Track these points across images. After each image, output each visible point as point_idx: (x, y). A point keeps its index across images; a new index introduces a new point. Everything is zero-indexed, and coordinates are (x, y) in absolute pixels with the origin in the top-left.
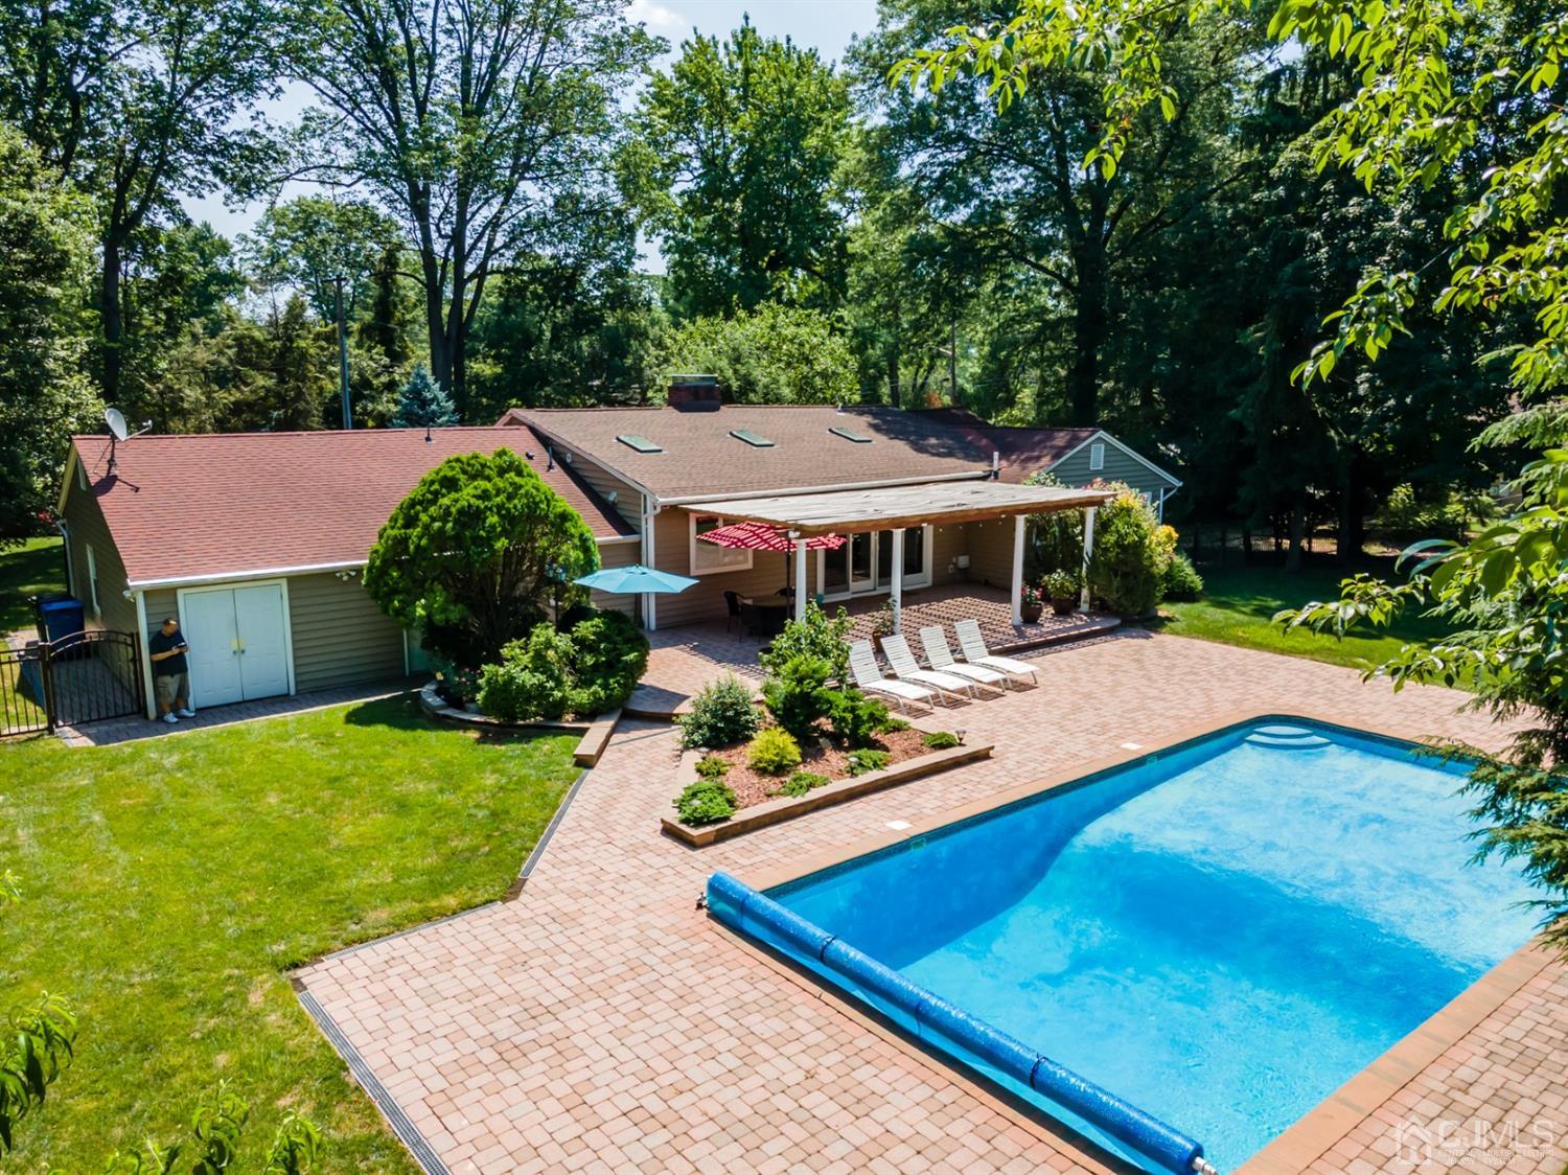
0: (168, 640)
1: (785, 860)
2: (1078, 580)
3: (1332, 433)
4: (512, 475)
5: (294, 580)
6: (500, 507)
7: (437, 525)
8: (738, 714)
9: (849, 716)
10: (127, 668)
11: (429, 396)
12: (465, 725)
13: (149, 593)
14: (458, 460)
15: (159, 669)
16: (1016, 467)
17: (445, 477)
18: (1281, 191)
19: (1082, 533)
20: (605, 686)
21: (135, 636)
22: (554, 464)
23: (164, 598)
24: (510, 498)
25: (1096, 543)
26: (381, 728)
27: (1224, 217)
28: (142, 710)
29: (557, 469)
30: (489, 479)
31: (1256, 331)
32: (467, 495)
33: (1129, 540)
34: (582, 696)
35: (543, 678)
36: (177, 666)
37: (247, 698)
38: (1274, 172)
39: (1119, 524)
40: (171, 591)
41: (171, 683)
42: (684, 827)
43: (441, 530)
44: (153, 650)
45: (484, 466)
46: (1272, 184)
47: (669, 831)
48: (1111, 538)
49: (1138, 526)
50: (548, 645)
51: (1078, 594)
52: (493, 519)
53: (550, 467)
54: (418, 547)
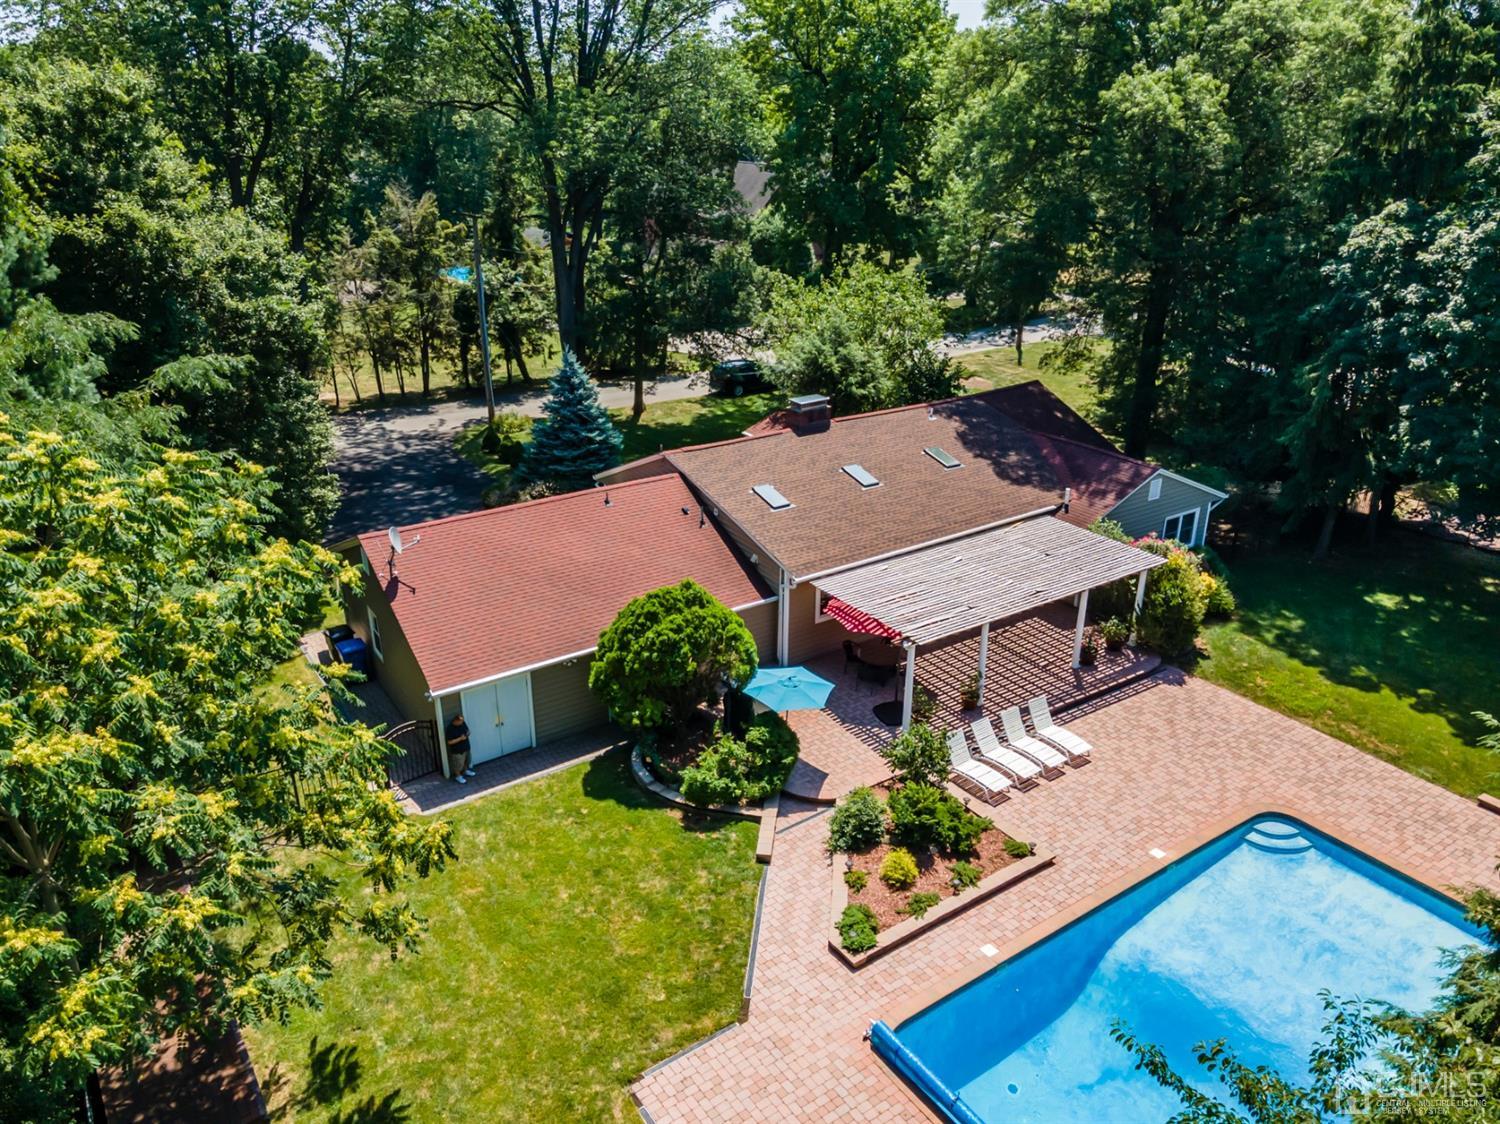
0: (457, 729)
1: (915, 987)
2: (1128, 629)
3: (1371, 457)
4: (696, 608)
5: (534, 673)
6: (689, 636)
7: (646, 654)
8: (871, 827)
9: (952, 835)
10: (427, 741)
11: (577, 381)
12: (673, 805)
13: (443, 698)
14: (657, 596)
15: (452, 750)
16: (1085, 500)
17: (649, 612)
18: (1346, 267)
19: (1136, 585)
20: (770, 782)
21: (433, 724)
22: (706, 519)
23: (453, 701)
24: (696, 629)
25: (1147, 594)
26: (611, 803)
27: (1296, 251)
28: (439, 769)
29: (708, 524)
30: (680, 611)
31: (1310, 372)
32: (665, 626)
33: (1174, 602)
34: (754, 789)
35: (727, 781)
36: (464, 747)
37: (506, 752)
38: (1343, 250)
39: (1165, 585)
40: (456, 696)
41: (461, 758)
42: (844, 952)
43: (649, 658)
44: (448, 737)
45: (676, 600)
46: (1340, 260)
47: (833, 950)
48: (1160, 597)
49: (1183, 589)
50: (731, 754)
51: (1127, 637)
52: (686, 648)
53: (702, 523)
54: (632, 669)
